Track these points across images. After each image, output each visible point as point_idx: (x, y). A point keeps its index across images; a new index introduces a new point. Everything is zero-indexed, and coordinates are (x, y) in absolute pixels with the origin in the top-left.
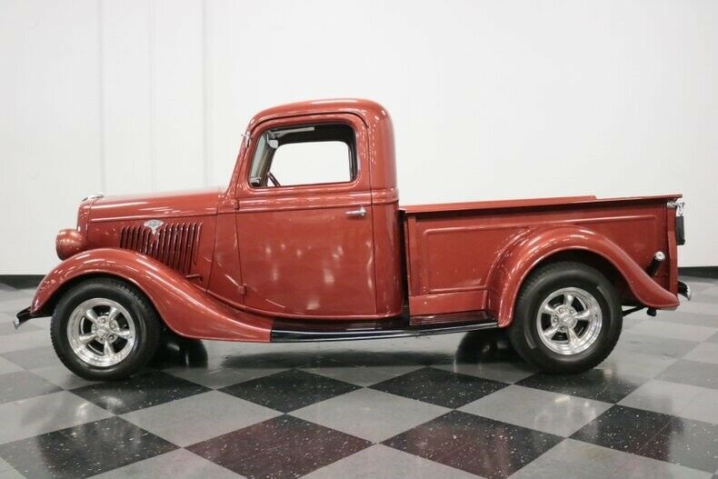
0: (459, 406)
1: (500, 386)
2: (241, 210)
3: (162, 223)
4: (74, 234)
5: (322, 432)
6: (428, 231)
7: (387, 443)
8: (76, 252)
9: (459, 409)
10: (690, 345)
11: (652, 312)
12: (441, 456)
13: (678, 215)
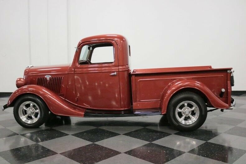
0: (152, 141)
1: (168, 134)
2: (75, 73)
3: (50, 76)
4: (22, 80)
5: (105, 149)
6: (139, 80)
7: (126, 153)
8: (23, 86)
9: (152, 142)
10: (241, 121)
11: (222, 110)
12: (143, 157)
13: (232, 75)
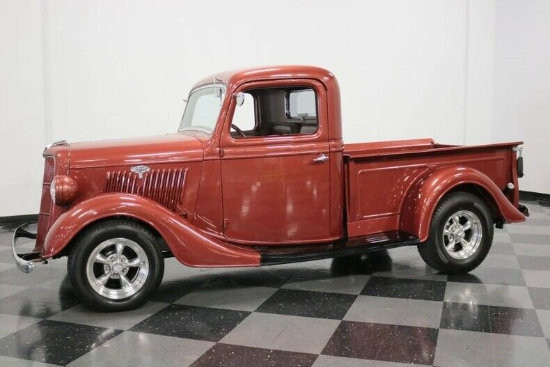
2: (224, 157)
3: (149, 169)
6: (360, 171)
11: (500, 226)
13: (518, 156)
